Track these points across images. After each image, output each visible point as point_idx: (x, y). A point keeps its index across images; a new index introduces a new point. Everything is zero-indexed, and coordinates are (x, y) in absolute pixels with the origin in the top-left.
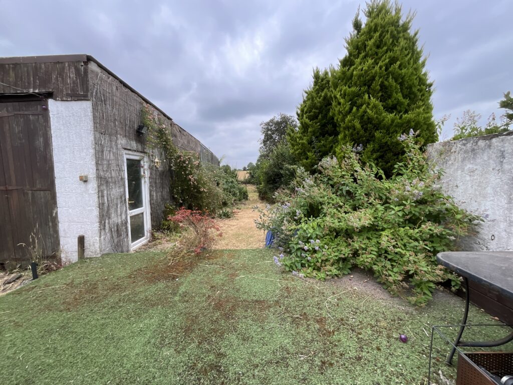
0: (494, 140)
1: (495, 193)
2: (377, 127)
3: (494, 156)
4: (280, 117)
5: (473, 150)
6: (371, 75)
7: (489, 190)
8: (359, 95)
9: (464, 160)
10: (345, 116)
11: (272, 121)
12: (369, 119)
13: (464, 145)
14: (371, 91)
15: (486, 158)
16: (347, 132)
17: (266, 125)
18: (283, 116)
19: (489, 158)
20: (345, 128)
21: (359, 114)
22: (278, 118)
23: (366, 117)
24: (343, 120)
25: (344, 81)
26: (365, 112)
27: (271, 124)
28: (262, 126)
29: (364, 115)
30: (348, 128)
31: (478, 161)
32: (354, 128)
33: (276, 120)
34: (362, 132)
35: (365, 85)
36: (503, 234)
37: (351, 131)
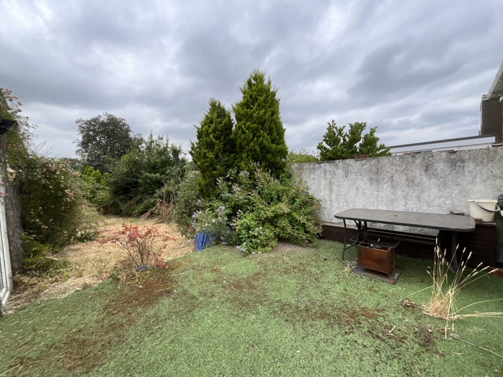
0: (322, 165)
1: (325, 189)
2: (268, 152)
3: (322, 172)
4: (106, 117)
5: (313, 169)
6: (264, 119)
7: (322, 187)
8: (257, 130)
9: (310, 173)
10: (249, 142)
11: (95, 120)
12: (264, 146)
13: (309, 166)
14: (263, 129)
15: (319, 172)
16: (250, 153)
17: (86, 123)
18: (110, 117)
19: (321, 172)
20: (248, 150)
21: (259, 142)
22: (104, 119)
23: (263, 145)
24: (248, 145)
25: (246, 118)
26: (262, 142)
27: (93, 123)
28: (79, 124)
29: (261, 144)
30: (251, 150)
31: (316, 174)
32: (255, 151)
33: (101, 119)
34: (260, 154)
35: (260, 124)
36: (329, 206)
37: (253, 153)
